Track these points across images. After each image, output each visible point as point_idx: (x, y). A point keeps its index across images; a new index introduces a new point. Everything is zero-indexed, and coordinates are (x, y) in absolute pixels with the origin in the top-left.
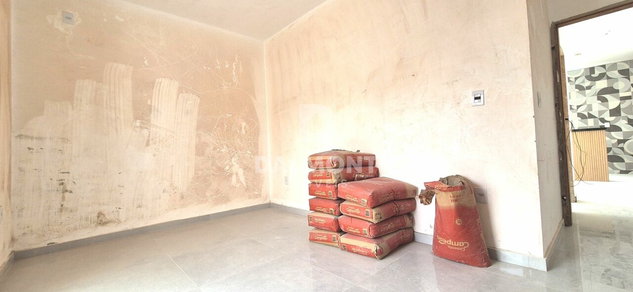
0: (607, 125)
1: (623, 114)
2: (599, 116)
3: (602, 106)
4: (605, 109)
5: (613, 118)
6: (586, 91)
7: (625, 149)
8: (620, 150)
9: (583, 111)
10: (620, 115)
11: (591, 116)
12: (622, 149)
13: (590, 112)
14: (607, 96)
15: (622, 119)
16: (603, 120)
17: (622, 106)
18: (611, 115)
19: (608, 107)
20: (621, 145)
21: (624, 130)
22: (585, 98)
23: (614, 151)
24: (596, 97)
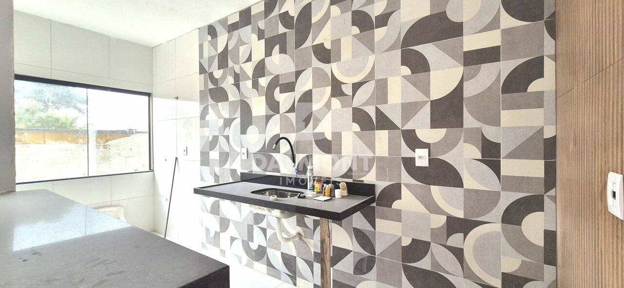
0: (421, 158)
1: (469, 120)
2: (403, 125)
3: (412, 88)
4: (420, 97)
5: (440, 133)
6: (375, 30)
7: (468, 256)
8: (451, 256)
9: (365, 104)
10: (460, 125)
11: (384, 122)
12: (458, 253)
13: (382, 108)
14: (428, 50)
15: (466, 141)
16: (412, 140)
17: (469, 91)
18: (435, 123)
19: (427, 92)
20: (456, 240)
21: (469, 183)
22: (372, 58)
23: (432, 255)
24: (398, 53)
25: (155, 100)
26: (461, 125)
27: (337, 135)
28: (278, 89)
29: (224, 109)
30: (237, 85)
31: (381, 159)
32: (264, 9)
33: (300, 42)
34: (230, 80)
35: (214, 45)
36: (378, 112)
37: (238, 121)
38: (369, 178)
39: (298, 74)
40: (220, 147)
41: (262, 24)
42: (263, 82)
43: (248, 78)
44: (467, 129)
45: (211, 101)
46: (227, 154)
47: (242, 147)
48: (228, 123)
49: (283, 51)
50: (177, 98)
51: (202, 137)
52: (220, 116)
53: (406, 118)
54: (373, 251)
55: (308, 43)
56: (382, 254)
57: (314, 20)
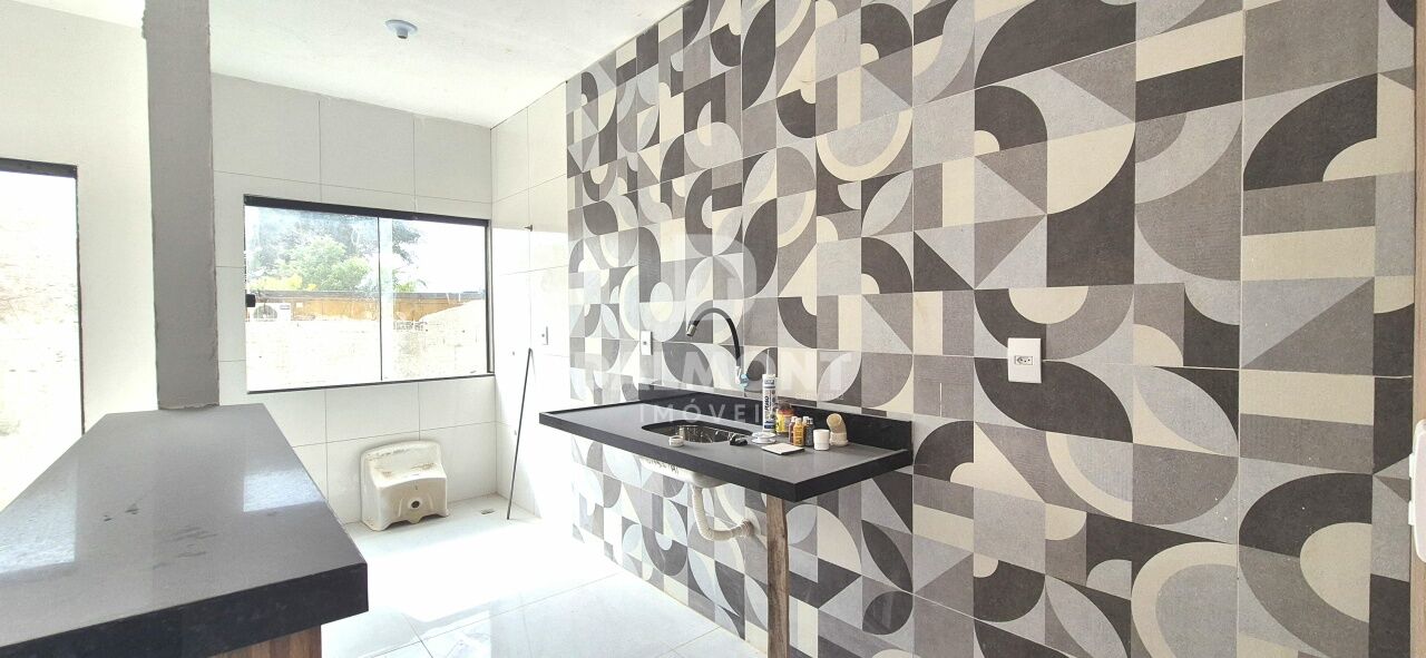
0: (1023, 361)
1: (1150, 265)
2: (979, 278)
3: (1002, 186)
4: (1033, 210)
5: (1073, 299)
6: (915, 47)
8: (1097, 615)
9: (890, 229)
10: (1123, 273)
11: (934, 273)
12: (1117, 611)
13: (934, 239)
14: (1043, 87)
15: (1139, 319)
16: (1002, 317)
17: (1151, 185)
18: (1058, 275)
19: (1039, 195)
20: (1110, 576)
21: (1148, 428)
22: (906, 117)
23: (1049, 607)
24: (966, 100)
25: (496, 232)
26: (1128, 277)
27: (829, 304)
28: (709, 201)
29: (610, 248)
30: (633, 197)
31: (925, 361)
32: (681, 27)
33: (751, 93)
34: (621, 186)
35: (592, 113)
36: (920, 246)
37: (634, 273)
38: (899, 407)
39: (749, 164)
40: (604, 330)
41: (677, 61)
42: (681, 187)
43: (652, 181)
44: (1144, 288)
45: (587, 233)
46: (616, 343)
47: (643, 329)
48: (617, 277)
49: (719, 116)
50: (531, 228)
51: (572, 308)
52: (602, 262)
53: (985, 262)
54: (907, 582)
55: (769, 94)
56: (928, 590)
57: (781, 38)
